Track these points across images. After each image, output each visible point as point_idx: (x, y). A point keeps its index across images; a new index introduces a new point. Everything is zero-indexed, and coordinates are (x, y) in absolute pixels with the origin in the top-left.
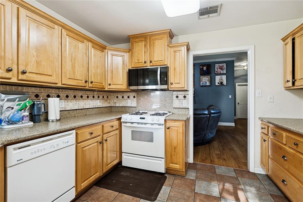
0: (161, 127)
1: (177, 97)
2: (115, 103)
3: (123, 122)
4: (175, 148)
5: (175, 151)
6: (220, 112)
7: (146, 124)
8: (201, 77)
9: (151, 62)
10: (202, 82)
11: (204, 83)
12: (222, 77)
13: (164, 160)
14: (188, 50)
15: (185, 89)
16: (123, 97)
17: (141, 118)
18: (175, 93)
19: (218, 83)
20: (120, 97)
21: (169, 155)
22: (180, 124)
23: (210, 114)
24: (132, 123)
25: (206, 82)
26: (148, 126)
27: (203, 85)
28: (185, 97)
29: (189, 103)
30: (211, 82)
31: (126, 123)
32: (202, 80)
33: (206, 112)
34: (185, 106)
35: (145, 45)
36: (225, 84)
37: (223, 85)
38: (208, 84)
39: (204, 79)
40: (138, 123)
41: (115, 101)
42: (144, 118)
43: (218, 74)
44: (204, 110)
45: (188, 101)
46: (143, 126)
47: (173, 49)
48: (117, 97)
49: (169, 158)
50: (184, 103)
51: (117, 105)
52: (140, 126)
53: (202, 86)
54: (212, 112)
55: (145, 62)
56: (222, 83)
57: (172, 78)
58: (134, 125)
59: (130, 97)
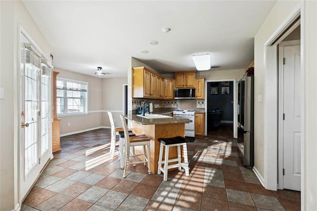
0: (193, 116)
1: (199, 103)
2: (164, 106)
3: (174, 115)
4: (199, 125)
5: (199, 127)
6: (222, 112)
7: (185, 115)
8: (211, 88)
9: (186, 86)
10: (212, 92)
11: (214, 92)
12: (226, 88)
13: (194, 131)
14: (205, 79)
15: (204, 99)
16: (169, 103)
17: (183, 113)
18: (197, 101)
19: (224, 92)
20: (167, 102)
21: (196, 129)
22: (202, 115)
23: (216, 112)
24: (179, 115)
25: (215, 92)
26: (187, 116)
27: (213, 93)
28: (203, 103)
29: (205, 106)
30: (218, 92)
31: (175, 115)
32: (212, 90)
33: (214, 111)
34: (203, 107)
35: (183, 77)
36: (229, 93)
37: (227, 94)
38: (216, 93)
39: (213, 89)
40: (182, 115)
41: (164, 105)
42: (185, 113)
43: (224, 86)
44: (213, 110)
45: (204, 105)
46: (184, 116)
47: (197, 80)
48: (165, 103)
49: (196, 130)
50: (202, 106)
51: (165, 107)
52: (183, 116)
53: (212, 95)
54: (217, 111)
55: (183, 86)
56: (226, 92)
57: (197, 94)
58: (180, 116)
59: (173, 103)
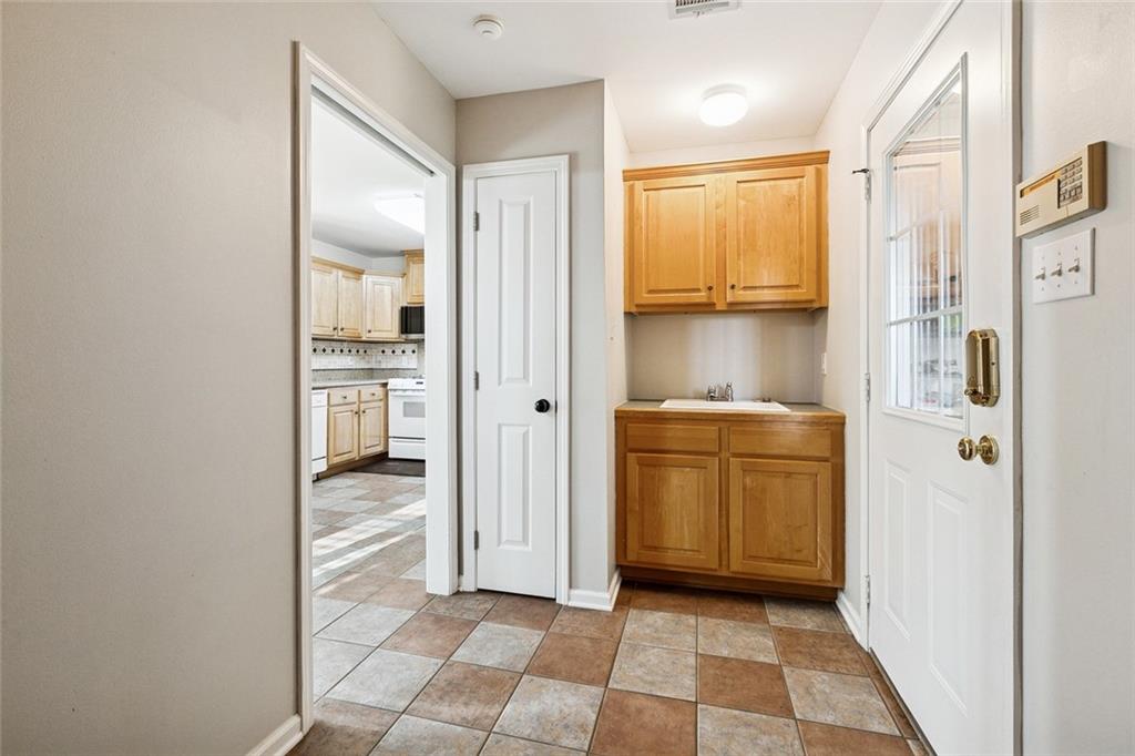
2: (380, 362)
3: (391, 390)
16: (393, 352)
17: (416, 383)
20: (388, 351)
24: (405, 390)
31: (395, 390)
40: (414, 390)
41: (379, 358)
42: (421, 383)
46: (421, 394)
48: (383, 352)
51: (383, 366)
52: (416, 393)
58: (407, 393)
59: (407, 353)
